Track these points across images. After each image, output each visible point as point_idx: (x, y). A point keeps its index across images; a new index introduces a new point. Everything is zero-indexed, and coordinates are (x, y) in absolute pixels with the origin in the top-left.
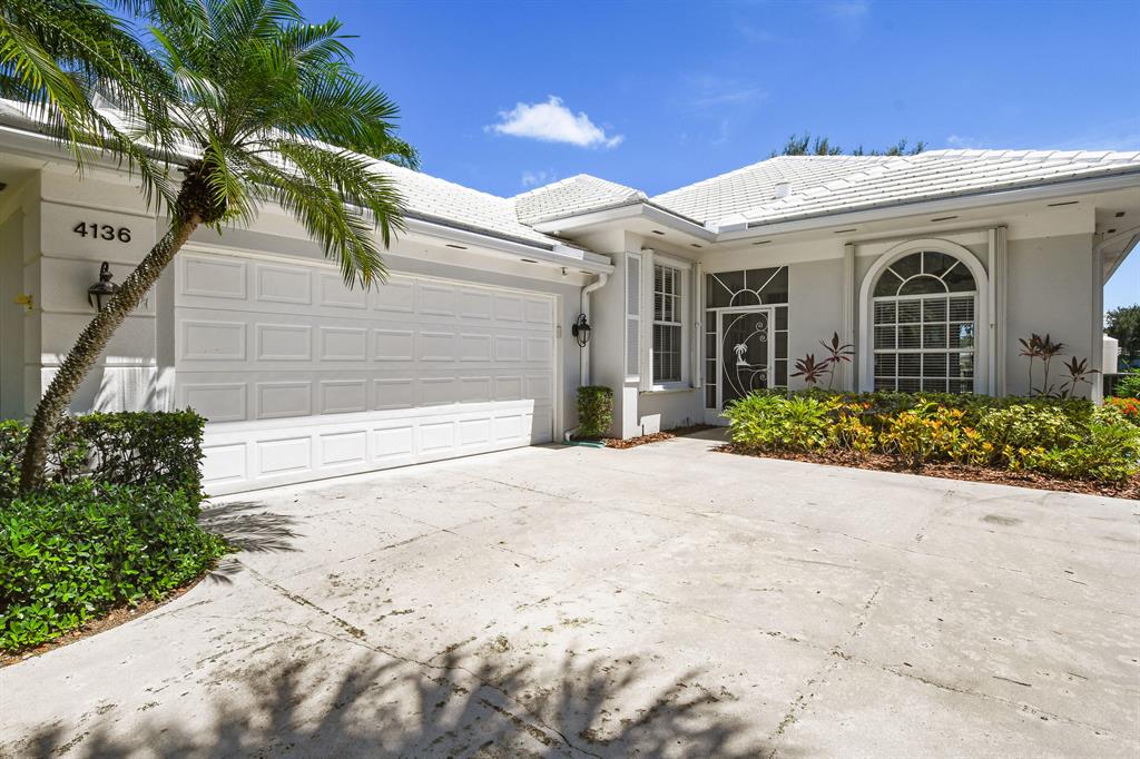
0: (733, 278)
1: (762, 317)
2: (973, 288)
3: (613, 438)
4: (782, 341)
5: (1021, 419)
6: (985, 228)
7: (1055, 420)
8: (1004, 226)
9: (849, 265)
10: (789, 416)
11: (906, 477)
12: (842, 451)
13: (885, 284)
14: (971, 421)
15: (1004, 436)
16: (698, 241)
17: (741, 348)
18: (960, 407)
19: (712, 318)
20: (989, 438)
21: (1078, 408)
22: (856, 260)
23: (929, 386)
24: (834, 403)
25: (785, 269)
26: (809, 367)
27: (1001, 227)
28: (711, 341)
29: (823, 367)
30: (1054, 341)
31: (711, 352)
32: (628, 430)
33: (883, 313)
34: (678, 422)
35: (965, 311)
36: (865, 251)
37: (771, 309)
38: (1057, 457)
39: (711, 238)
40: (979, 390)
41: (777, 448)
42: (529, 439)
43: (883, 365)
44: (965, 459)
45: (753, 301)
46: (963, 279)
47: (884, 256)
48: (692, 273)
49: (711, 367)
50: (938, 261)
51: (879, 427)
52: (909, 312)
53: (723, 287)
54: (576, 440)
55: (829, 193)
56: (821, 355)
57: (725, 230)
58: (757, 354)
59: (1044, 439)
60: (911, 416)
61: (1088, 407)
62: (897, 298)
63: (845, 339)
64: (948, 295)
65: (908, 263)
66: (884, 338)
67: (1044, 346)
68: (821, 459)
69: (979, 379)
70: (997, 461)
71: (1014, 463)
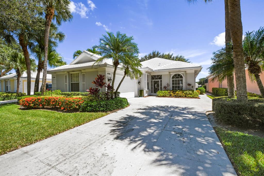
0: (155, 76)
1: (159, 81)
2: (182, 78)
3: (144, 96)
4: (161, 84)
5: (188, 92)
6: (184, 71)
7: (191, 92)
8: (186, 71)
9: (169, 75)
10: (164, 93)
11: (177, 98)
12: (170, 96)
13: (173, 77)
14: (183, 92)
15: (186, 94)
16: (151, 71)
17: (156, 85)
18: (182, 91)
19: (152, 81)
20: (185, 94)
21: (193, 91)
22: (170, 74)
23: (178, 89)
24: (169, 91)
25: (161, 75)
26: (165, 87)
27: (185, 71)
28: (152, 84)
29: (166, 87)
30: (190, 84)
31: (152, 86)
32: (145, 96)
33: (173, 81)
34: (149, 95)
35: (182, 80)
36: (171, 73)
37: (160, 80)
38: (191, 96)
39: (153, 71)
40: (183, 89)
41: (163, 96)
42: (134, 97)
43: (173, 87)
44: (183, 96)
45: (158, 79)
46: (181, 77)
47: (173, 74)
48: (150, 75)
49: (152, 88)
50: (179, 75)
51: (174, 94)
52: (176, 81)
53: (153, 77)
54: (140, 96)
55: (166, 66)
56: (167, 86)
57: (155, 70)
58: (158, 86)
59: (190, 94)
60: (177, 92)
61: (194, 91)
62: (174, 79)
63: (169, 84)
64: (180, 79)
65: (175, 75)
66: (173, 84)
67: (189, 85)
68: (168, 97)
69: (183, 88)
70: (186, 97)
71: (187, 96)
